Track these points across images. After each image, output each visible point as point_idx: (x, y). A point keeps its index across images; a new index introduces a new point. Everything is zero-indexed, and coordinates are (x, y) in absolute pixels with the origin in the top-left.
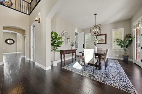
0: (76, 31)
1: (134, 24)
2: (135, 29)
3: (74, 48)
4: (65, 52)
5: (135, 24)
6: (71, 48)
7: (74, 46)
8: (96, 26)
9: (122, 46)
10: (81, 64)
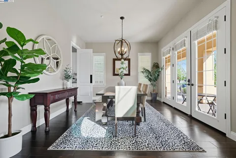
0: (74, 43)
1: (162, 50)
2: (164, 58)
3: (70, 85)
4: (51, 97)
5: (164, 49)
6: (63, 85)
7: (71, 80)
8: (122, 41)
9: (150, 80)
10: (99, 122)
